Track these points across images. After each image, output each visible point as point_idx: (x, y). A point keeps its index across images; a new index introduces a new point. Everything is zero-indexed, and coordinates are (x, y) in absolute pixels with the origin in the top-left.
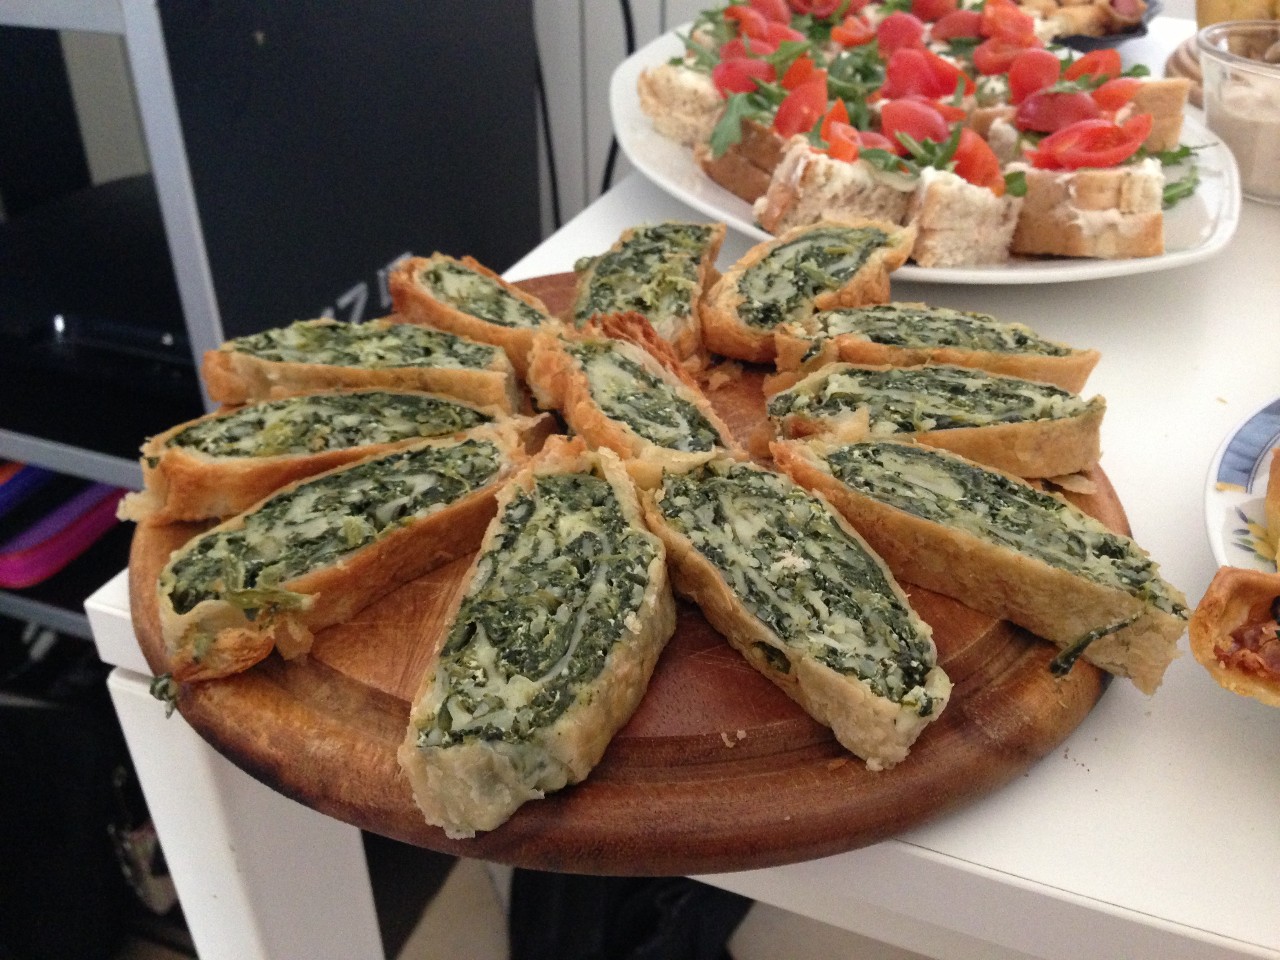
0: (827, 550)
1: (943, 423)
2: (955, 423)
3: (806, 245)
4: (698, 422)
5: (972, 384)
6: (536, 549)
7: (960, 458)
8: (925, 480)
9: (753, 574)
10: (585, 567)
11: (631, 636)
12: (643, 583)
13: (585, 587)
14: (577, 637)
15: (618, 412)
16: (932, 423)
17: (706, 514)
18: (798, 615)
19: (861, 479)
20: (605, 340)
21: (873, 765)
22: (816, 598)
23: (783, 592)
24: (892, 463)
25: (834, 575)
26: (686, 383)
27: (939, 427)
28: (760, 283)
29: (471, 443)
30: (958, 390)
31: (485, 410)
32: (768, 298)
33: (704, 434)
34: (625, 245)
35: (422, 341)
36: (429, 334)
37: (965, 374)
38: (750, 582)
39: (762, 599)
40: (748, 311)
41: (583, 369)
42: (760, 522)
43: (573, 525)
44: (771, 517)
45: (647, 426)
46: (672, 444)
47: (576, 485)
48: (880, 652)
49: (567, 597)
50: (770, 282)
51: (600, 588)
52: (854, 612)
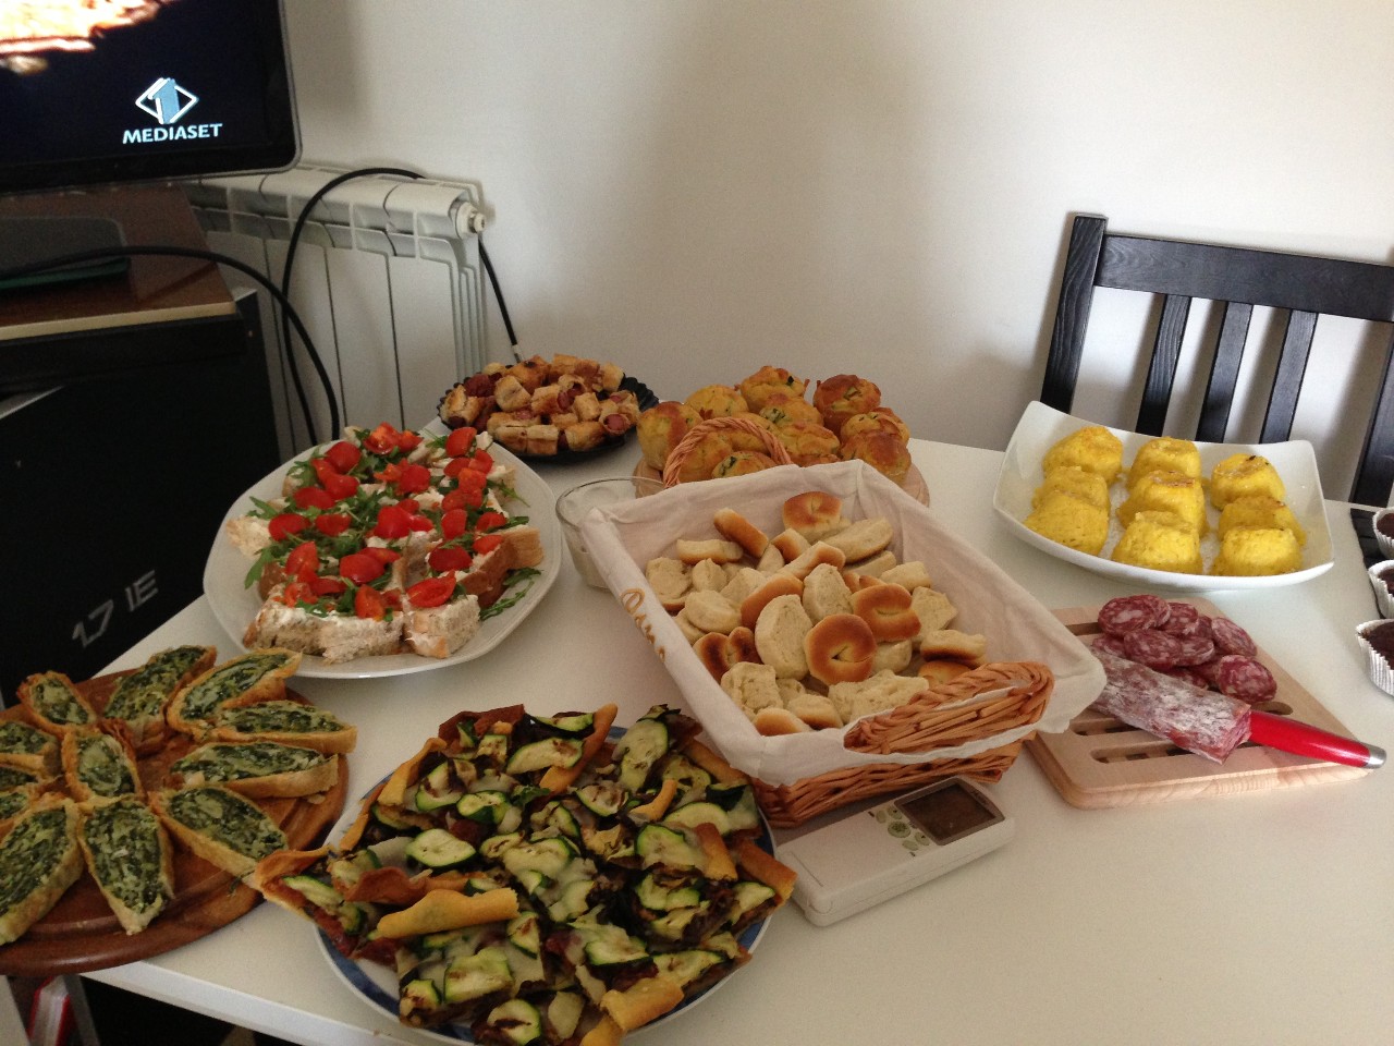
0: (144, 845)
1: (242, 775)
2: (250, 775)
3: (237, 668)
4: (127, 779)
5: (272, 752)
6: (19, 848)
7: (237, 796)
8: (209, 808)
9: (107, 857)
10: (37, 856)
11: (43, 885)
12: (58, 861)
13: (33, 864)
14: (21, 885)
15: (87, 777)
16: (236, 776)
17: (103, 828)
18: (114, 874)
19: (178, 810)
20: (100, 734)
21: (129, 933)
22: (125, 867)
23: (114, 865)
24: (200, 799)
25: (139, 856)
26: (131, 758)
27: (240, 778)
28: (199, 694)
29: (16, 795)
30: (261, 756)
31: (30, 773)
32: (199, 703)
33: (126, 786)
34: (147, 667)
35: (18, 733)
36: (23, 729)
37: (272, 746)
38: (104, 860)
39: (105, 866)
40: (187, 711)
41: (81, 753)
42: (126, 831)
43: (42, 835)
44: (131, 828)
45: (97, 784)
46: (104, 794)
47: (49, 817)
48: (141, 889)
49: (23, 870)
50: (204, 694)
51: (39, 865)
52: (138, 872)
